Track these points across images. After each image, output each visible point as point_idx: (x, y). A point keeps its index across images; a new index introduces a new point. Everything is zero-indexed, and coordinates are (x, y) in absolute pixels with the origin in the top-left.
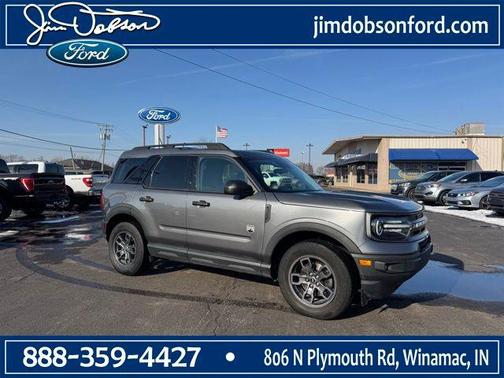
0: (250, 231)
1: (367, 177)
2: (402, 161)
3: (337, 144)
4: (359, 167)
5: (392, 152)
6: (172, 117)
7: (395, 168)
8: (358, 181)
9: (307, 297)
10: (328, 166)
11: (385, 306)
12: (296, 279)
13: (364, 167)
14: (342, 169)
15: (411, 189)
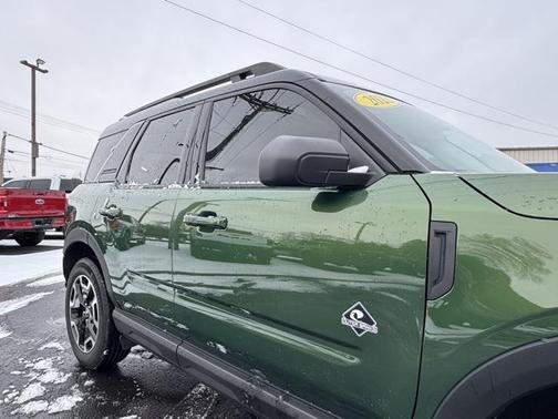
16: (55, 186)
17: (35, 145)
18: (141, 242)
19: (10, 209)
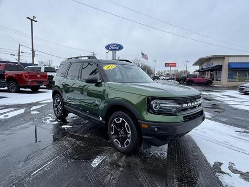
4: (212, 73)
10: (195, 71)
14: (202, 73)
16: (43, 70)
17: (33, 51)
18: (72, 91)
19: (29, 78)
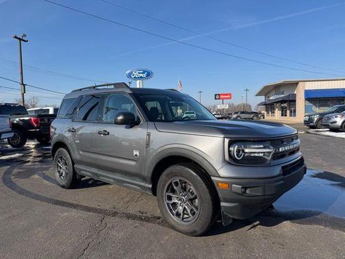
0: (136, 155)
1: (288, 112)
2: (315, 98)
3: (266, 87)
4: (282, 105)
5: (307, 92)
6: (148, 75)
7: (309, 104)
8: (282, 115)
9: (178, 215)
10: (259, 105)
11: (258, 222)
12: (170, 198)
13: (285, 105)
14: (270, 107)
15: (320, 119)
